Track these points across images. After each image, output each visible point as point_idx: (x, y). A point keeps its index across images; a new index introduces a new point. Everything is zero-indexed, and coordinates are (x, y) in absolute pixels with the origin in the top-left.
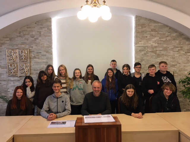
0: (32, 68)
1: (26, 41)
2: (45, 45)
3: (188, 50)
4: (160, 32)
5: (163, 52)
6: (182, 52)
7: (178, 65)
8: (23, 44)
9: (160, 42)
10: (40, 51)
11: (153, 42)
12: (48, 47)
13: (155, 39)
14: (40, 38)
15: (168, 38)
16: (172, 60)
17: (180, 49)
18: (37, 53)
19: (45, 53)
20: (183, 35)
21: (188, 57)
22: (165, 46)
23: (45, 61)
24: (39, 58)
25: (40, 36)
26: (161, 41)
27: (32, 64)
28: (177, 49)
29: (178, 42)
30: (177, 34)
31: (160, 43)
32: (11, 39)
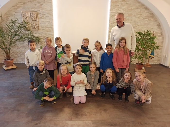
0: (40, 26)
3: (145, 16)
4: (128, 3)
5: (128, 18)
6: (141, 18)
7: (138, 27)
9: (127, 10)
11: (123, 10)
13: (124, 7)
15: (133, 7)
16: (134, 23)
17: (140, 15)
19: (48, 15)
20: (143, 5)
21: (145, 22)
22: (130, 13)
25: (44, 2)
26: (128, 9)
28: (138, 15)
29: (139, 10)
30: (139, 4)
31: (127, 11)
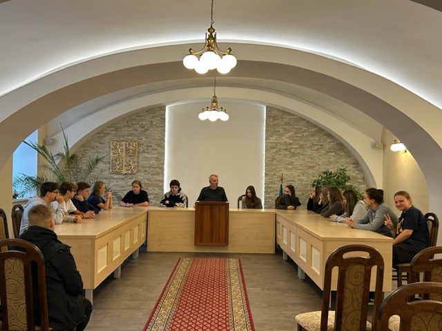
0: (139, 165)
1: (134, 132)
2: (157, 138)
3: (329, 149)
4: (295, 127)
5: (298, 151)
6: (322, 151)
7: (317, 167)
8: (130, 135)
9: (295, 138)
10: (150, 145)
11: (287, 138)
12: (160, 140)
13: (290, 134)
14: (151, 129)
15: (305, 134)
16: (310, 160)
17: (319, 147)
18: (147, 146)
19: (156, 148)
20: (324, 130)
21: (330, 158)
22: (301, 143)
23: (155, 156)
24: (148, 153)
25: (151, 126)
26: (297, 137)
27: (140, 160)
28: (316, 147)
29: (317, 139)
30: (315, 129)
31: (296, 140)
32: (116, 129)
